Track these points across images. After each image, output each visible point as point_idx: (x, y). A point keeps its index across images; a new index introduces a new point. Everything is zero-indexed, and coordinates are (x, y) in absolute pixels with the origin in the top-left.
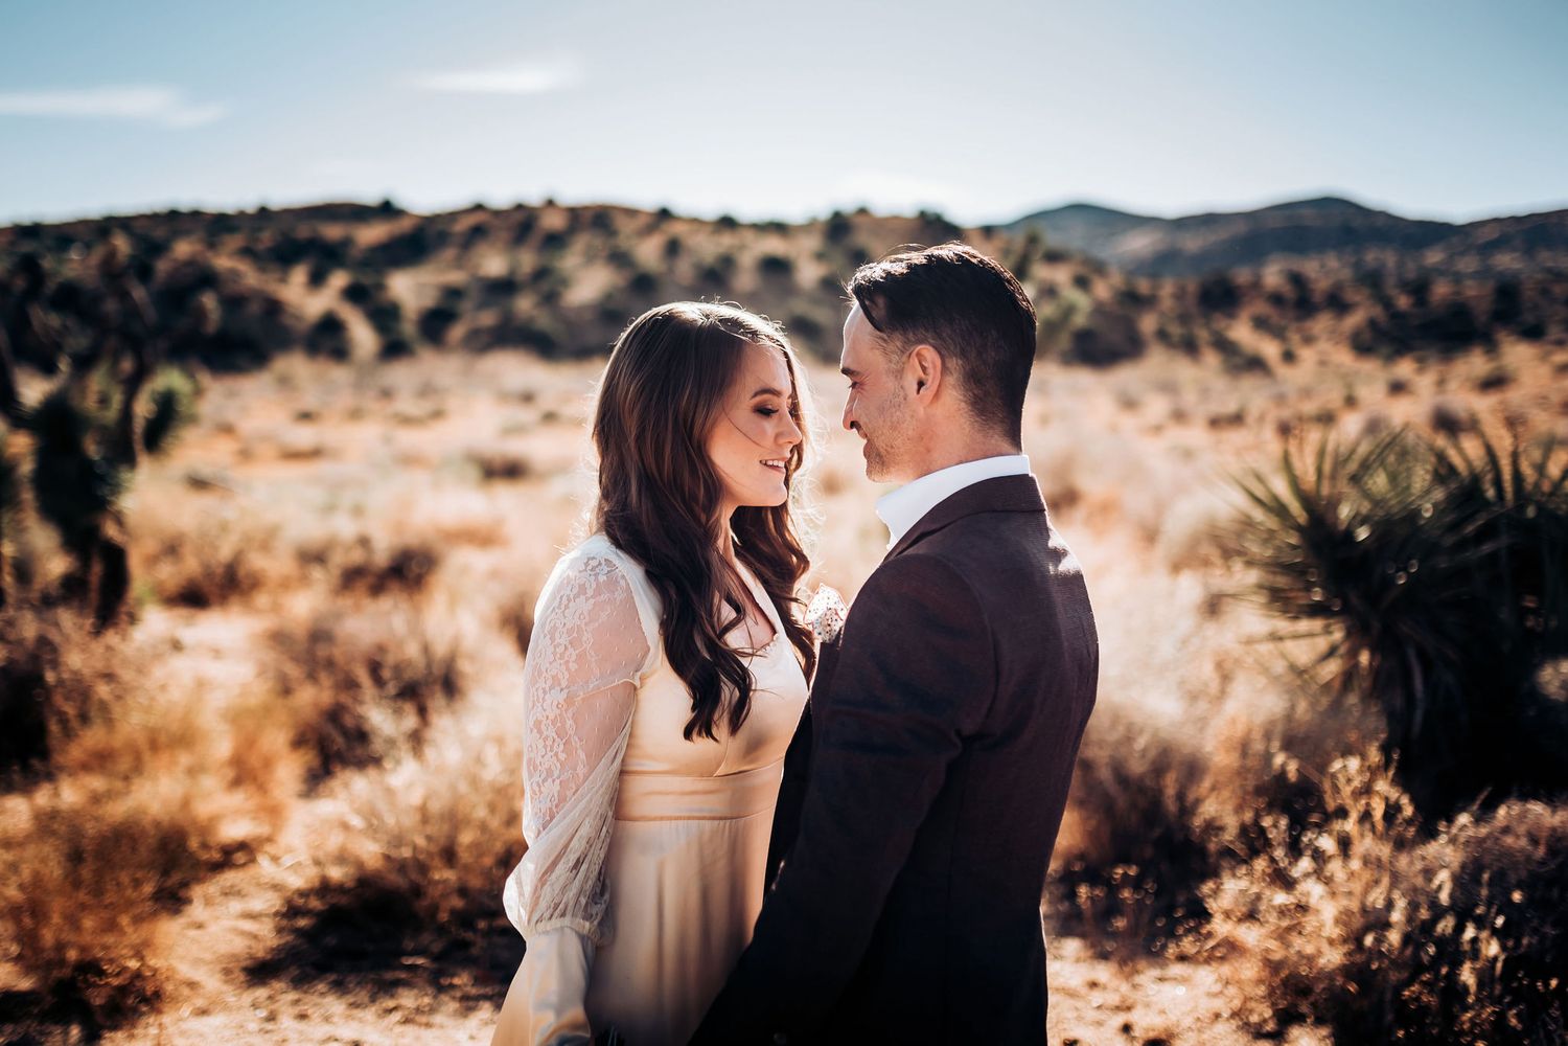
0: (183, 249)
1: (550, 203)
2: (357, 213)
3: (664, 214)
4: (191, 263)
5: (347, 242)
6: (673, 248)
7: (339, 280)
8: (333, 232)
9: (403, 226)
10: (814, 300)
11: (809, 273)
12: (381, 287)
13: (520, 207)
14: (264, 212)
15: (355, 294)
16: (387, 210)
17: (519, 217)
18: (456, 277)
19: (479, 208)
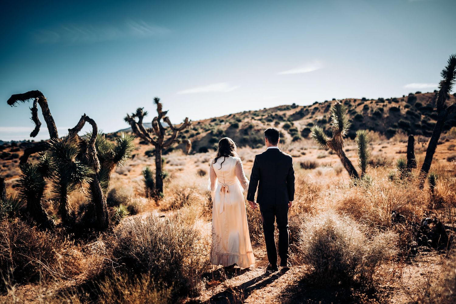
0: (246, 120)
1: (334, 100)
2: (287, 108)
3: (364, 99)
4: (248, 122)
5: (284, 115)
6: (366, 108)
7: (282, 124)
8: (280, 113)
9: (298, 110)
10: (406, 118)
11: (404, 111)
12: (293, 124)
13: (326, 101)
14: (265, 110)
15: (286, 127)
16: (294, 106)
17: (326, 104)
18: (310, 121)
19: (316, 103)
